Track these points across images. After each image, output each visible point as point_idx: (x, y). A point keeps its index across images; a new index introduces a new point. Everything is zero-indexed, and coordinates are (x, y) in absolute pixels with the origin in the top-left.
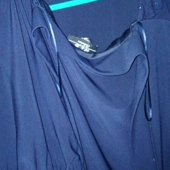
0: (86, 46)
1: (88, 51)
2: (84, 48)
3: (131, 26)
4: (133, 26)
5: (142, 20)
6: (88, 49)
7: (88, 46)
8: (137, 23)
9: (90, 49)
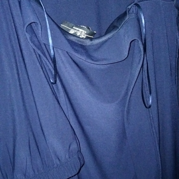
0: (82, 32)
1: (85, 37)
2: (80, 34)
3: (128, 8)
4: (130, 8)
5: (139, 2)
6: (84, 35)
7: (85, 32)
8: (134, 5)
9: (86, 35)
